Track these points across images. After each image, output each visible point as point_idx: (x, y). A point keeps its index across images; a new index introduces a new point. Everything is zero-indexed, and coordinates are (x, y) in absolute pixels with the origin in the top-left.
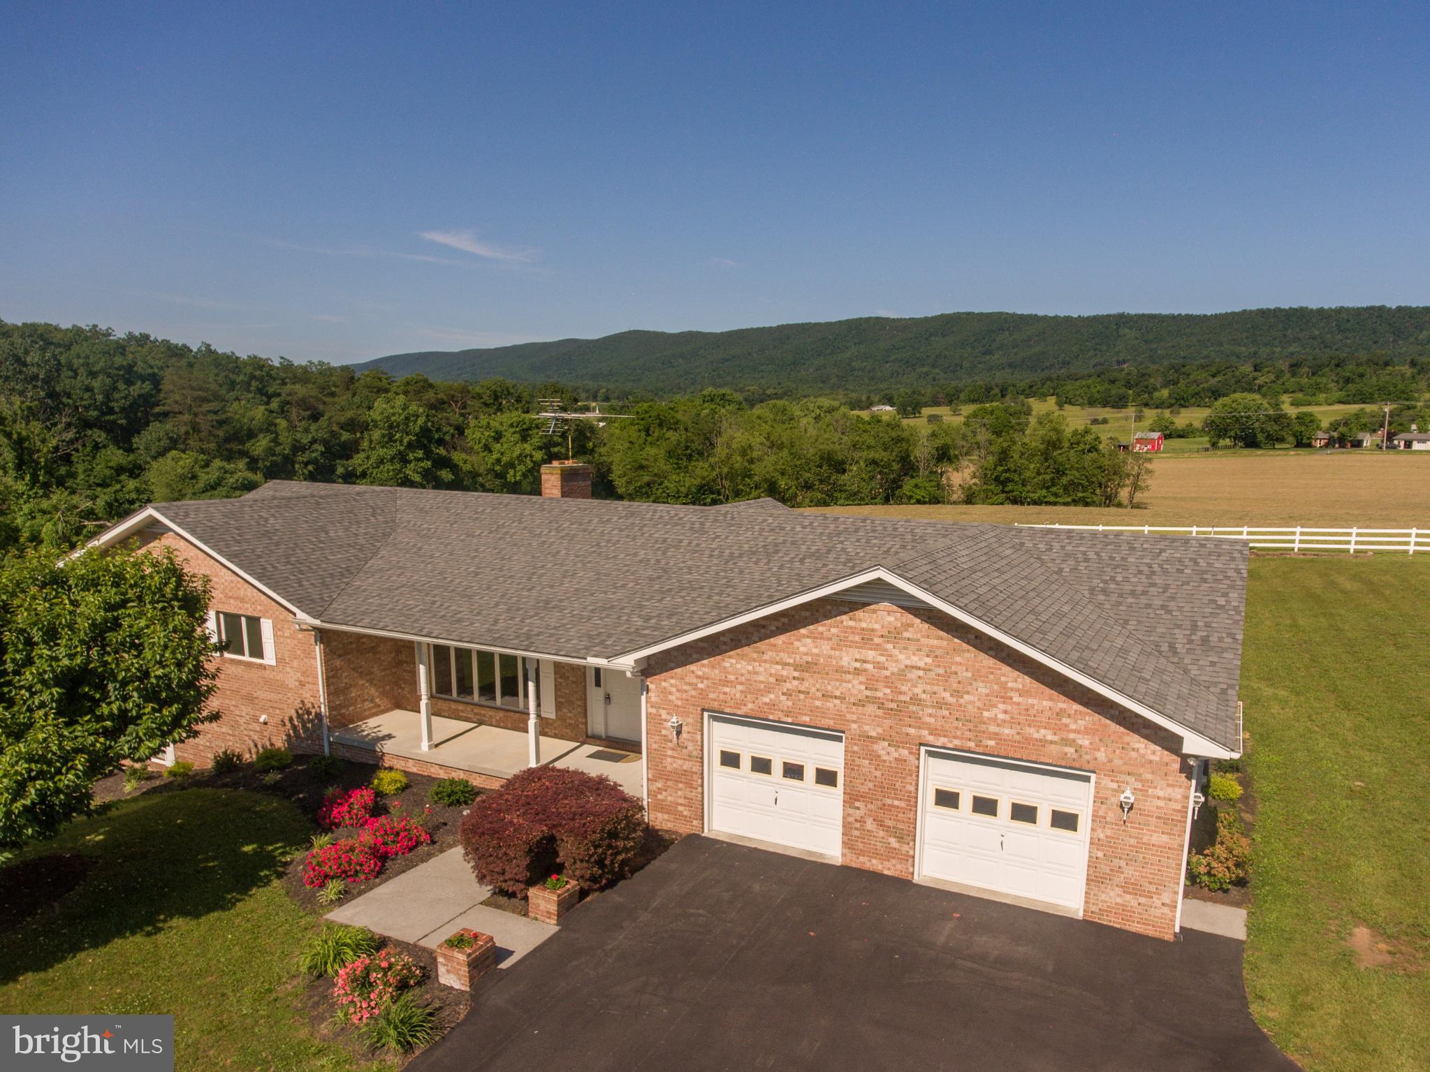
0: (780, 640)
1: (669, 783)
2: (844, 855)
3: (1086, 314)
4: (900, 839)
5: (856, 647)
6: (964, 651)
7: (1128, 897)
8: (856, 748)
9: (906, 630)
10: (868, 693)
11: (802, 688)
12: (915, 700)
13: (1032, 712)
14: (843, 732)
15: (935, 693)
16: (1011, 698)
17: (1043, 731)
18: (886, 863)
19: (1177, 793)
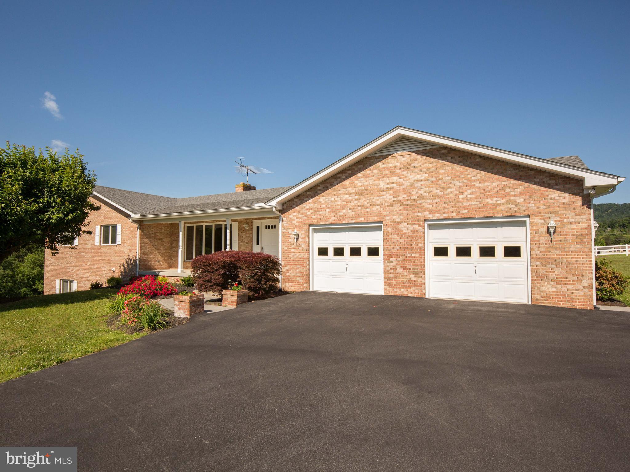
0: (347, 182)
1: (292, 266)
2: (385, 289)
4: (417, 275)
5: (387, 177)
6: (445, 167)
7: (560, 286)
8: (389, 229)
9: (413, 163)
10: (395, 199)
11: (360, 204)
12: (421, 197)
13: (487, 190)
14: (382, 222)
15: (431, 192)
16: (474, 185)
17: (495, 199)
18: (409, 290)
19: (583, 218)
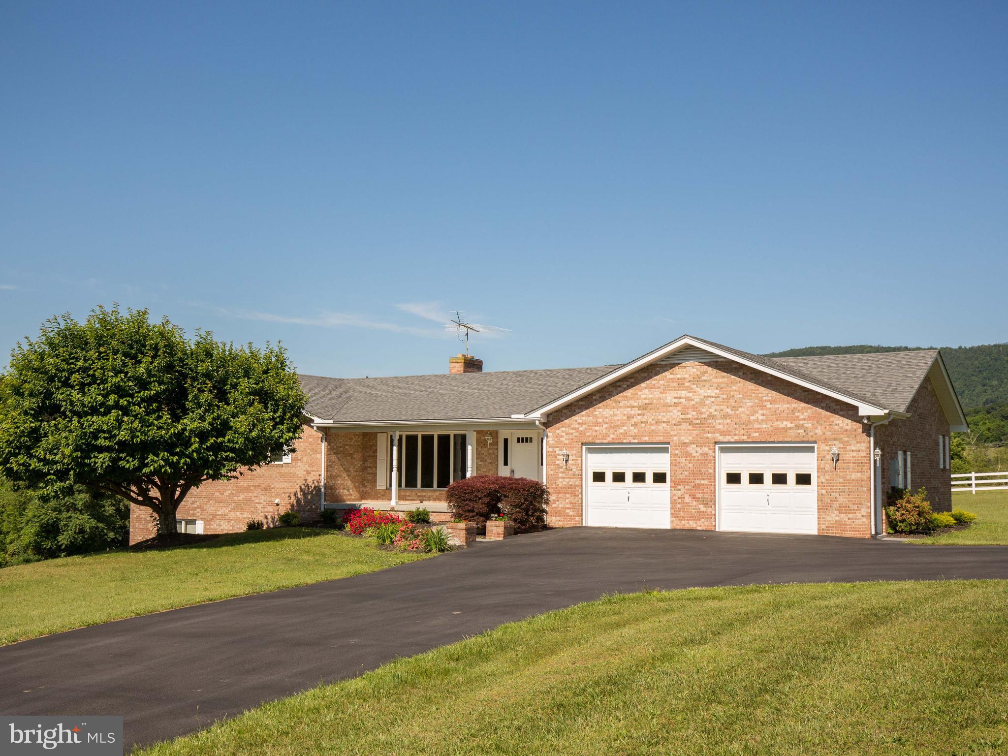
0: (629, 393)
1: (561, 496)
2: (672, 522)
4: (706, 505)
5: (675, 390)
6: (737, 383)
7: (842, 516)
8: (677, 452)
9: (704, 376)
10: (683, 416)
11: (644, 420)
12: (711, 416)
13: (778, 412)
14: (669, 443)
15: (722, 410)
16: (765, 406)
17: (785, 423)
18: (698, 522)
19: (863, 446)
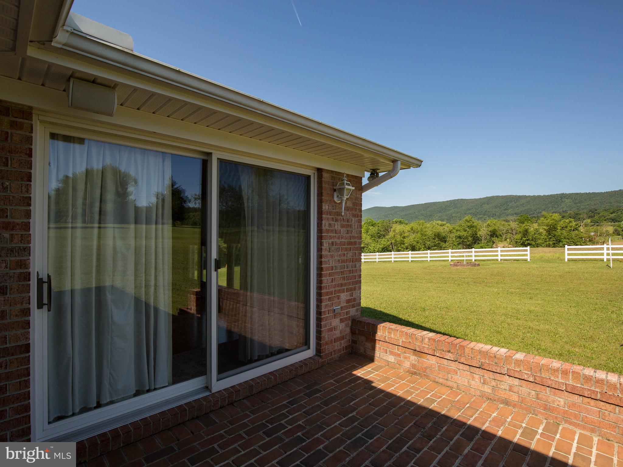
3: (547, 194)
